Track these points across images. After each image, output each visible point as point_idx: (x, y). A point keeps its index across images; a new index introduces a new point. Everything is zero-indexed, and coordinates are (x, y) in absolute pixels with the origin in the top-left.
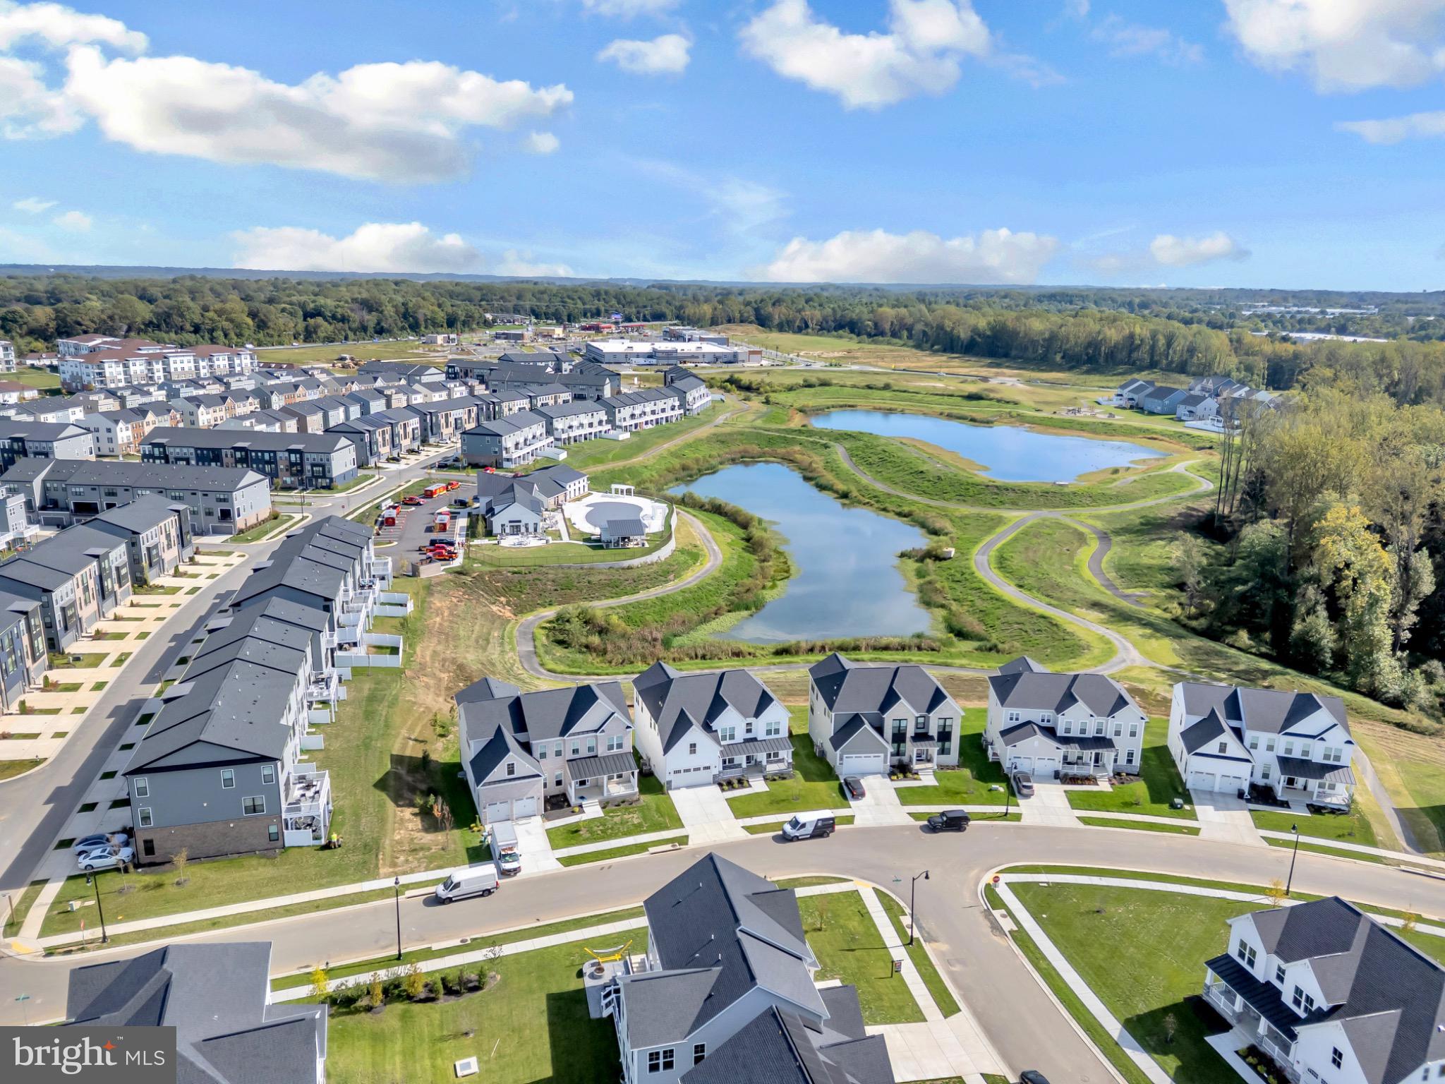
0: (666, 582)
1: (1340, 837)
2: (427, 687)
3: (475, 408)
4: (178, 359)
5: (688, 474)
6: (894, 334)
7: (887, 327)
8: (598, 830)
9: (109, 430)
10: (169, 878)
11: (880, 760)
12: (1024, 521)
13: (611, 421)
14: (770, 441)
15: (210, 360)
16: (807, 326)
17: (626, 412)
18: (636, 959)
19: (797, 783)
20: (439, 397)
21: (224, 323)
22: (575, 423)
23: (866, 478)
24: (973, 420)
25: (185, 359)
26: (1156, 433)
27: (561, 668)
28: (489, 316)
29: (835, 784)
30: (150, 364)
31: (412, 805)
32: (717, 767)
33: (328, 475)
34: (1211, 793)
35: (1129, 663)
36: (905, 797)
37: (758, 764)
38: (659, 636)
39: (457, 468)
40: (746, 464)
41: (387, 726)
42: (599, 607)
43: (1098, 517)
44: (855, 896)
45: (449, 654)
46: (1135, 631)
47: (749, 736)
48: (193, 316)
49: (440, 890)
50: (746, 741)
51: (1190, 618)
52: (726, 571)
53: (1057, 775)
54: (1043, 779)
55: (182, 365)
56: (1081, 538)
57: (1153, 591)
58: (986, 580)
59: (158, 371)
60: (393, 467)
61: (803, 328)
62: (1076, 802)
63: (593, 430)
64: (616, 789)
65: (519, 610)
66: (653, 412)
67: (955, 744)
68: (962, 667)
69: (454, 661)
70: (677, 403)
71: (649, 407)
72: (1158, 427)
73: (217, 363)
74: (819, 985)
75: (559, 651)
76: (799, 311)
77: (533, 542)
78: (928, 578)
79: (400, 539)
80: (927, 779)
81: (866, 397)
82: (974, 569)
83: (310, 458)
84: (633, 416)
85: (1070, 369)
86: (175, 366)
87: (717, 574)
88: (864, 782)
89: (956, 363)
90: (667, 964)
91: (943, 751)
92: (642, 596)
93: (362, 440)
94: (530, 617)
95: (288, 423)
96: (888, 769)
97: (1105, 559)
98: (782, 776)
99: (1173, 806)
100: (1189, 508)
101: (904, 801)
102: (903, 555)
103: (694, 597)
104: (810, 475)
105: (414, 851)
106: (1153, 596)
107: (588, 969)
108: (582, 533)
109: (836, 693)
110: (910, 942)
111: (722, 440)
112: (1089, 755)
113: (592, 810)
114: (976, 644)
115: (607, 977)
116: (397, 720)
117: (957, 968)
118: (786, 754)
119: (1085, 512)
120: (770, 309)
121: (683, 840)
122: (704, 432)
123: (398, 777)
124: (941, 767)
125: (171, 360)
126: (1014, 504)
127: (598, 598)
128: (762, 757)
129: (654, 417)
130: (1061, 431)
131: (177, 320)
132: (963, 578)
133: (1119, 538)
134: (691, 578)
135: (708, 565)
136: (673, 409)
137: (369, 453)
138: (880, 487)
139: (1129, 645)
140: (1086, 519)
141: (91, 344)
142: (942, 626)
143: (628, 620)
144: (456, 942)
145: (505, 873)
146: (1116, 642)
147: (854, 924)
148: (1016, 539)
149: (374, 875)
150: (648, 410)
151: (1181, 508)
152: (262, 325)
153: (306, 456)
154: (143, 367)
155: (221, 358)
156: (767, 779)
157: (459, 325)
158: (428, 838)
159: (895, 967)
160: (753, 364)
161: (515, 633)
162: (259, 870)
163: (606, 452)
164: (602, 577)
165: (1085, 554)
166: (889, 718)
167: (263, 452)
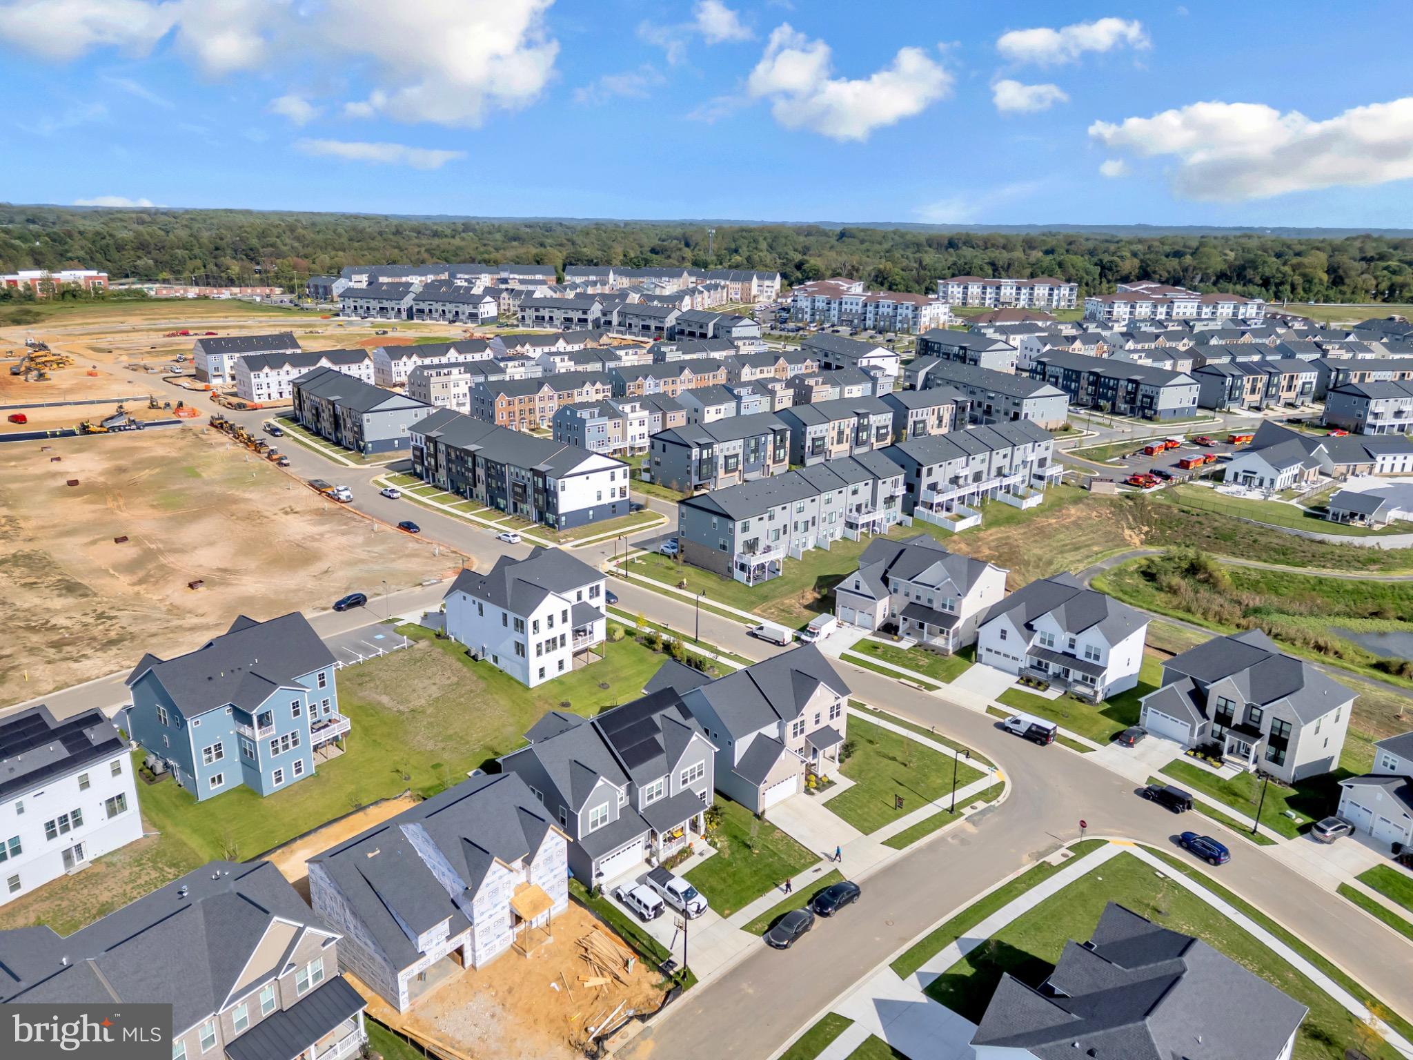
0: (1362, 569)
4: (1183, 305)
8: (892, 654)
10: (678, 568)
11: (1185, 731)
15: (1215, 307)
19: (1091, 711)
21: (1296, 277)
25: (1189, 305)
29: (1120, 727)
30: (1155, 307)
32: (1025, 662)
33: (1154, 407)
36: (1174, 767)
37: (1065, 677)
39: (1308, 425)
44: (975, 775)
47: (1070, 651)
48: (1267, 269)
50: (1065, 653)
55: (1185, 310)
59: (1161, 314)
64: (933, 638)
65: (1152, 541)
73: (1220, 310)
83: (1144, 389)
86: (1178, 310)
88: (1147, 738)
92: (1304, 570)
93: (1223, 383)
95: (1180, 362)
96: (1193, 743)
98: (1082, 699)
101: (1166, 770)
110: (952, 812)
113: (906, 644)
121: (933, 688)
125: (1176, 305)
128: (1075, 675)
131: (1250, 273)
137: (1226, 397)
141: (1135, 289)
144: (727, 651)
147: (937, 781)
153: (1141, 387)
154: (1148, 310)
155: (1226, 306)
156: (1066, 694)
164: (1277, 541)
166: (1214, 692)
167: (1110, 378)
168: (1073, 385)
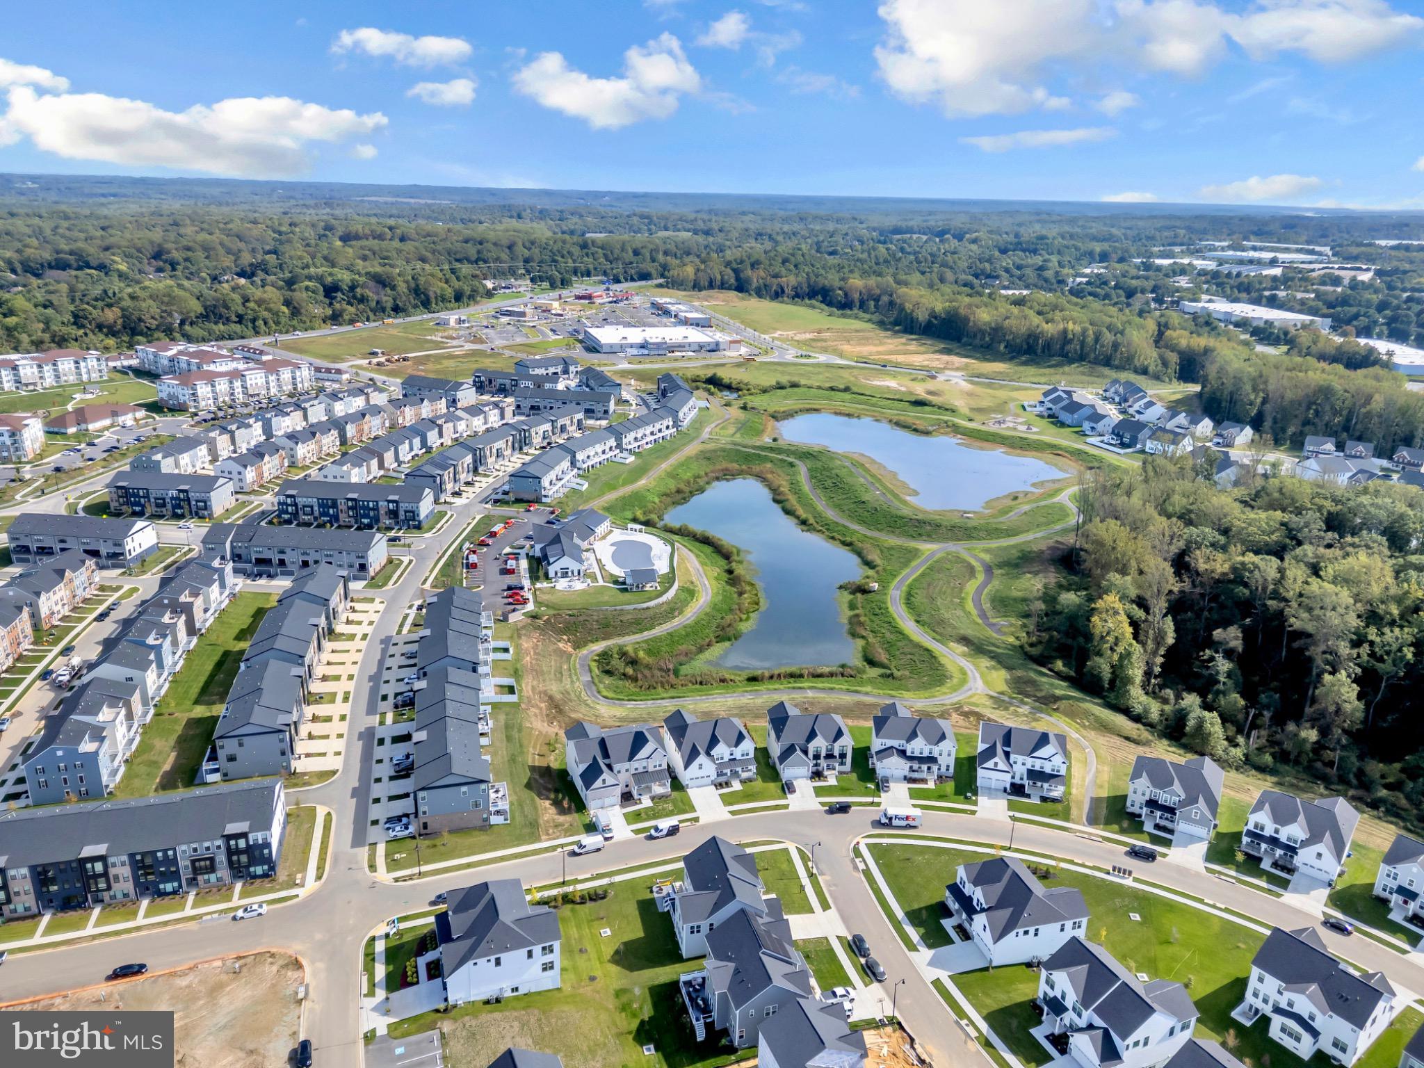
0: (673, 618)
1: (1051, 816)
2: (536, 715)
3: (511, 438)
5: (681, 496)
6: (863, 305)
7: (856, 296)
8: (651, 813)
9: (240, 473)
10: (438, 842)
11: (805, 771)
12: (933, 554)
13: (619, 446)
14: (747, 458)
15: (276, 374)
16: (783, 292)
17: (630, 436)
18: (677, 884)
19: (759, 784)
20: (478, 424)
22: (592, 454)
23: (821, 505)
24: (916, 430)
26: (1060, 449)
27: (611, 695)
28: (489, 284)
29: (779, 784)
30: (232, 385)
31: (548, 798)
32: (714, 776)
33: (417, 519)
34: (990, 789)
35: (973, 691)
36: (819, 792)
37: (736, 772)
38: (671, 667)
39: (506, 503)
40: (728, 480)
41: (521, 746)
42: (629, 641)
43: (987, 551)
44: (786, 850)
45: (541, 687)
46: (985, 662)
47: (732, 758)
49: (576, 848)
50: (730, 760)
51: (1032, 645)
52: (715, 607)
53: (905, 778)
54: (897, 780)
55: (256, 381)
56: (972, 571)
57: (1013, 620)
58: (895, 616)
59: (238, 388)
60: (458, 501)
61: (778, 295)
62: (914, 794)
63: (605, 457)
64: (658, 789)
65: (577, 645)
66: (652, 433)
67: (849, 759)
68: (867, 694)
69: (545, 692)
70: (671, 423)
71: (649, 429)
72: (1064, 443)
73: (282, 376)
74: (765, 897)
75: (608, 680)
76: (776, 276)
77: (579, 585)
78: (857, 612)
79: (484, 582)
80: (832, 781)
81: (828, 399)
82: (889, 605)
83: (404, 506)
84: (636, 439)
85: (1011, 359)
86: (250, 382)
87: (708, 610)
88: (795, 783)
89: (913, 346)
90: (696, 889)
91: (842, 764)
92: (657, 631)
93: (434, 482)
94: (584, 651)
95: (372, 462)
96: (810, 774)
97: (986, 591)
98: (750, 780)
99: (966, 798)
100: (1057, 542)
101: (817, 795)
102: (841, 587)
103: (692, 631)
104: (779, 498)
105: (556, 826)
106: (1011, 625)
107: (655, 889)
108: (612, 575)
109: (782, 731)
110: (811, 875)
111: (707, 456)
112: (925, 767)
113: (647, 802)
114: (881, 671)
115: (664, 893)
116: (525, 742)
117: (833, 888)
118: (753, 768)
119: (980, 545)
120: (749, 272)
121: (696, 819)
122: (692, 449)
123: (535, 780)
124: (841, 773)
125: (248, 378)
126: (930, 537)
127: (628, 634)
128: (739, 769)
129: (652, 438)
130: (985, 444)
132: (880, 612)
133: (1000, 571)
134: (691, 613)
135: (701, 601)
136: (668, 427)
137: (440, 492)
138: (831, 514)
139: (977, 675)
140: (978, 553)
141: (170, 353)
142: (860, 655)
143: (649, 652)
144: (588, 876)
145: (606, 839)
146: (969, 673)
147: (785, 866)
148: (923, 575)
149: (538, 840)
150: (648, 432)
151: (1051, 543)
152: (296, 312)
153: (401, 505)
154: (226, 386)
155: (285, 372)
156: (743, 782)
157: (465, 299)
158: (561, 819)
159: (802, 888)
160: (732, 354)
161: (578, 666)
162: (483, 838)
163: (617, 478)
164: (629, 617)
165: (972, 586)
166: (811, 747)
167: (369, 501)
168: (331, 511)
